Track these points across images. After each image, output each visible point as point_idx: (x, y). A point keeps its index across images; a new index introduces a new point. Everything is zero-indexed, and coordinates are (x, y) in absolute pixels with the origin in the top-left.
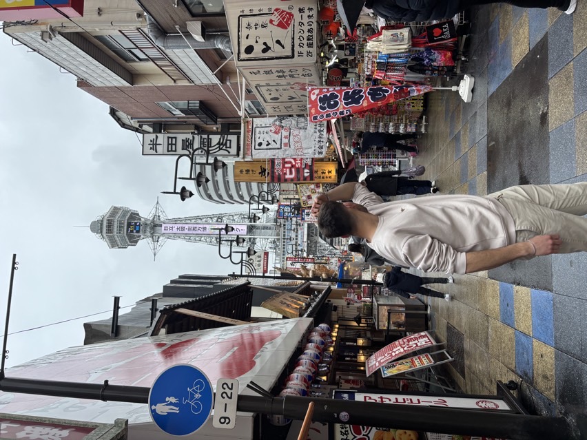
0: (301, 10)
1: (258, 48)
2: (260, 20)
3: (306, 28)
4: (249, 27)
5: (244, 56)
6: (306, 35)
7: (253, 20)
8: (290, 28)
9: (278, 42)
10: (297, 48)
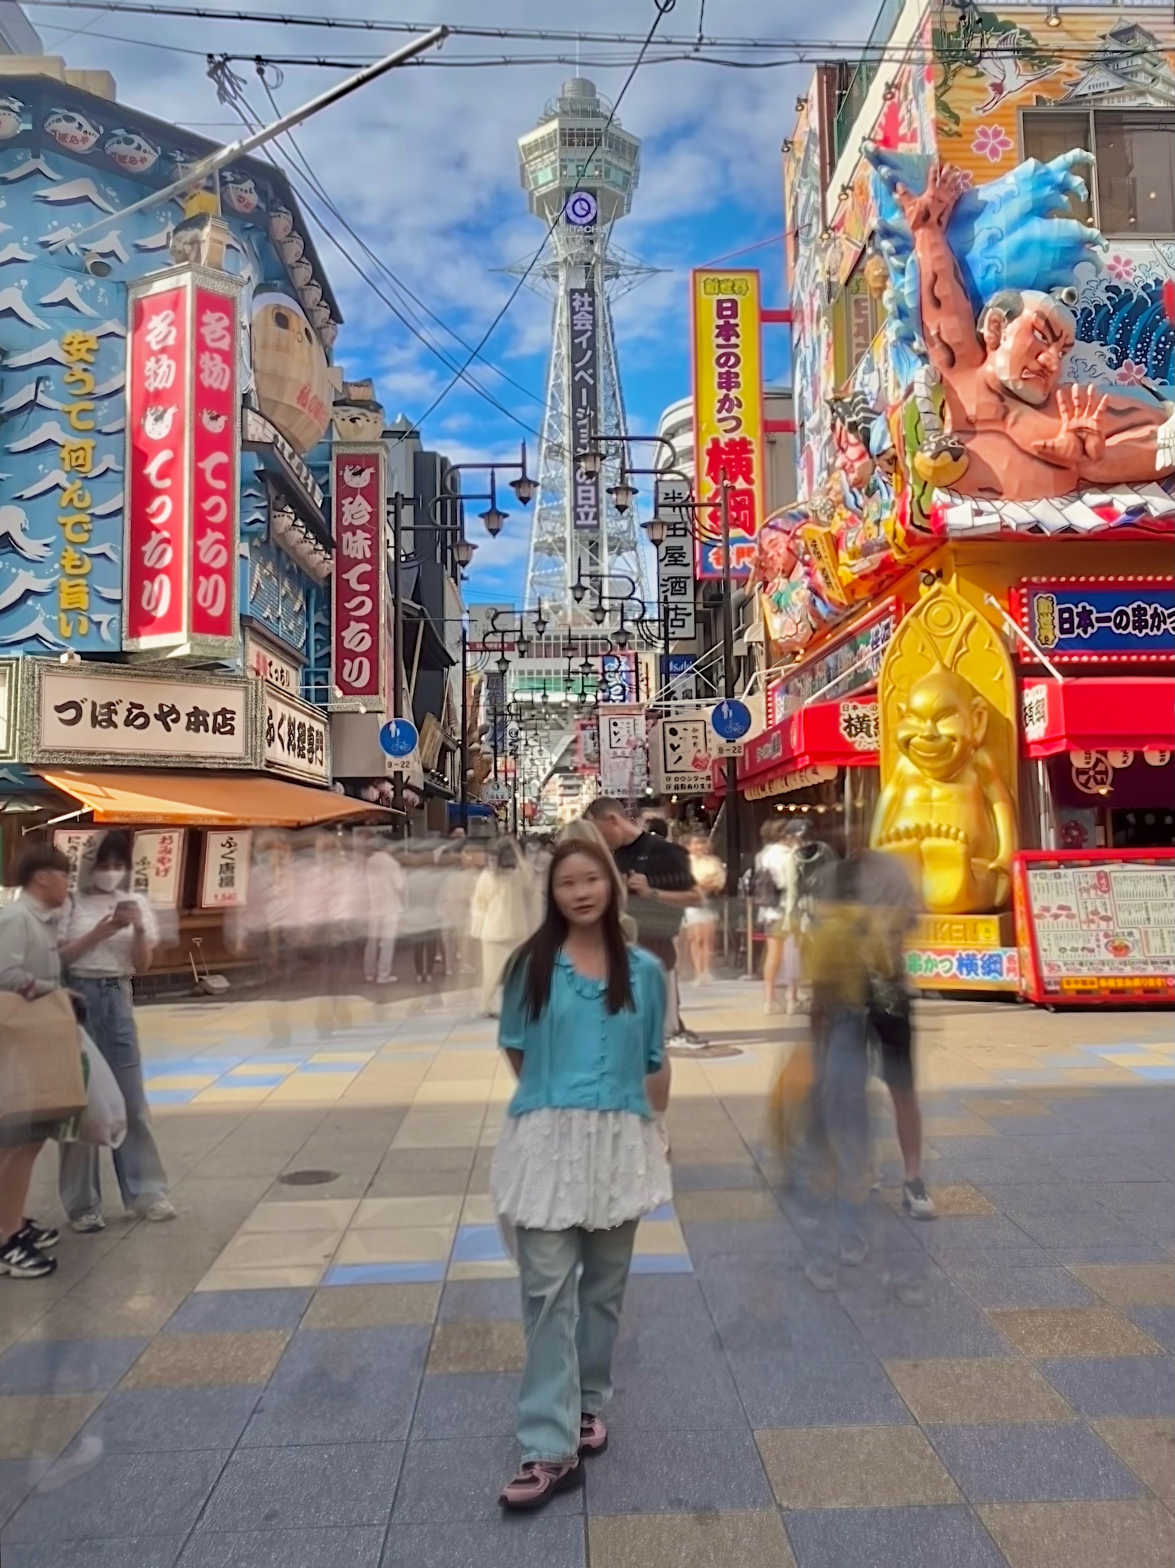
0: (708, 778)
1: (674, 740)
2: (701, 741)
3: (693, 783)
4: (695, 730)
5: (668, 727)
6: (686, 783)
7: (701, 734)
8: (692, 768)
9: (680, 758)
10: (673, 776)
